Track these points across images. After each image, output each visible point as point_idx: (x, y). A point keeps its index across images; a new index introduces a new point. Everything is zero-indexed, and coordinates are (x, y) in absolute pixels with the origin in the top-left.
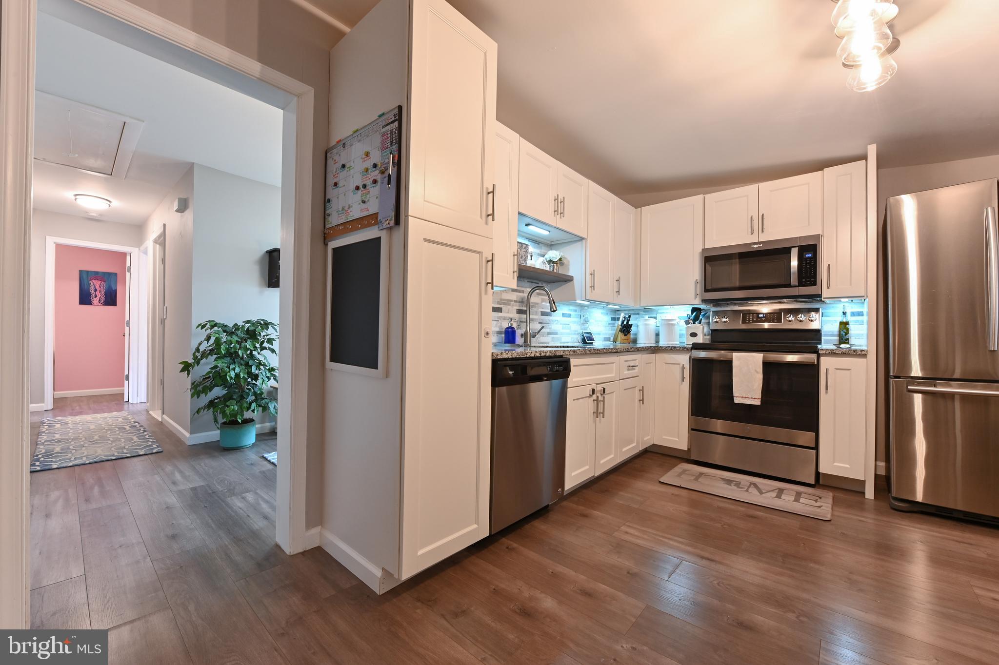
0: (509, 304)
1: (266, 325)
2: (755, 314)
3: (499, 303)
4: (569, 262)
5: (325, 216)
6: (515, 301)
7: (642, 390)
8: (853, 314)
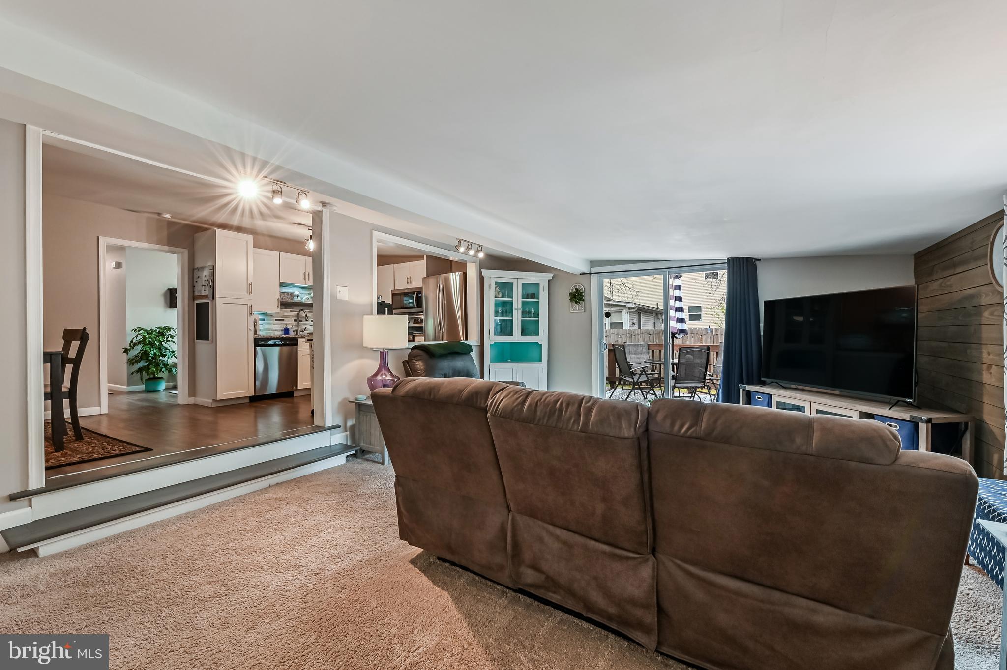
0: (289, 318)
1: (169, 329)
3: (282, 317)
5: (193, 291)
6: (294, 316)
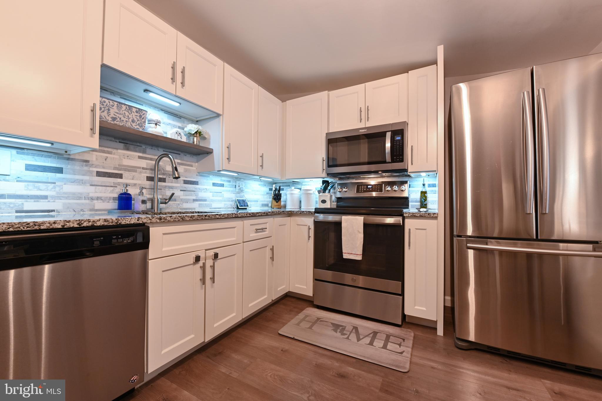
2: (365, 185)
4: (210, 136)
6: (146, 169)
7: (272, 249)
8: (430, 186)
